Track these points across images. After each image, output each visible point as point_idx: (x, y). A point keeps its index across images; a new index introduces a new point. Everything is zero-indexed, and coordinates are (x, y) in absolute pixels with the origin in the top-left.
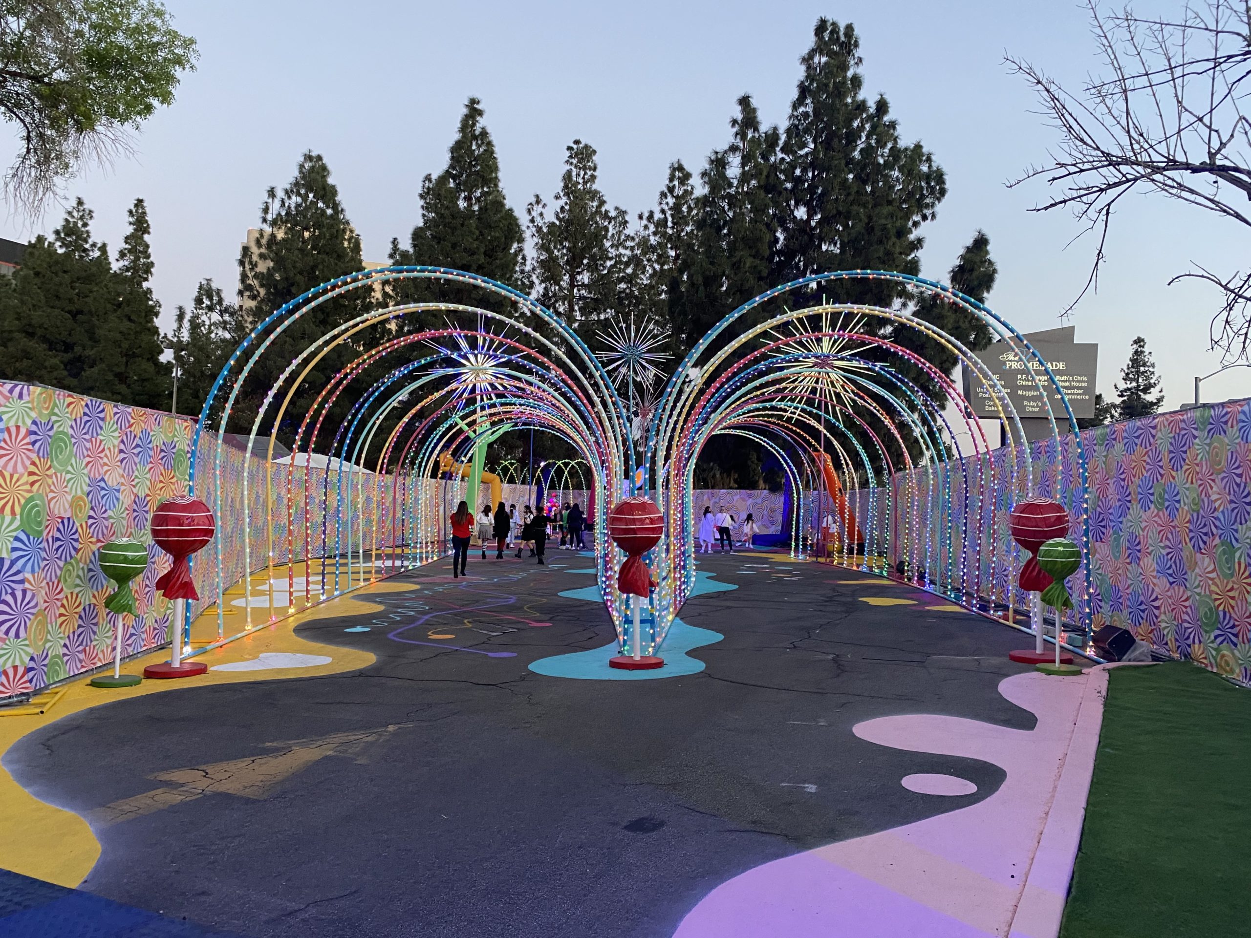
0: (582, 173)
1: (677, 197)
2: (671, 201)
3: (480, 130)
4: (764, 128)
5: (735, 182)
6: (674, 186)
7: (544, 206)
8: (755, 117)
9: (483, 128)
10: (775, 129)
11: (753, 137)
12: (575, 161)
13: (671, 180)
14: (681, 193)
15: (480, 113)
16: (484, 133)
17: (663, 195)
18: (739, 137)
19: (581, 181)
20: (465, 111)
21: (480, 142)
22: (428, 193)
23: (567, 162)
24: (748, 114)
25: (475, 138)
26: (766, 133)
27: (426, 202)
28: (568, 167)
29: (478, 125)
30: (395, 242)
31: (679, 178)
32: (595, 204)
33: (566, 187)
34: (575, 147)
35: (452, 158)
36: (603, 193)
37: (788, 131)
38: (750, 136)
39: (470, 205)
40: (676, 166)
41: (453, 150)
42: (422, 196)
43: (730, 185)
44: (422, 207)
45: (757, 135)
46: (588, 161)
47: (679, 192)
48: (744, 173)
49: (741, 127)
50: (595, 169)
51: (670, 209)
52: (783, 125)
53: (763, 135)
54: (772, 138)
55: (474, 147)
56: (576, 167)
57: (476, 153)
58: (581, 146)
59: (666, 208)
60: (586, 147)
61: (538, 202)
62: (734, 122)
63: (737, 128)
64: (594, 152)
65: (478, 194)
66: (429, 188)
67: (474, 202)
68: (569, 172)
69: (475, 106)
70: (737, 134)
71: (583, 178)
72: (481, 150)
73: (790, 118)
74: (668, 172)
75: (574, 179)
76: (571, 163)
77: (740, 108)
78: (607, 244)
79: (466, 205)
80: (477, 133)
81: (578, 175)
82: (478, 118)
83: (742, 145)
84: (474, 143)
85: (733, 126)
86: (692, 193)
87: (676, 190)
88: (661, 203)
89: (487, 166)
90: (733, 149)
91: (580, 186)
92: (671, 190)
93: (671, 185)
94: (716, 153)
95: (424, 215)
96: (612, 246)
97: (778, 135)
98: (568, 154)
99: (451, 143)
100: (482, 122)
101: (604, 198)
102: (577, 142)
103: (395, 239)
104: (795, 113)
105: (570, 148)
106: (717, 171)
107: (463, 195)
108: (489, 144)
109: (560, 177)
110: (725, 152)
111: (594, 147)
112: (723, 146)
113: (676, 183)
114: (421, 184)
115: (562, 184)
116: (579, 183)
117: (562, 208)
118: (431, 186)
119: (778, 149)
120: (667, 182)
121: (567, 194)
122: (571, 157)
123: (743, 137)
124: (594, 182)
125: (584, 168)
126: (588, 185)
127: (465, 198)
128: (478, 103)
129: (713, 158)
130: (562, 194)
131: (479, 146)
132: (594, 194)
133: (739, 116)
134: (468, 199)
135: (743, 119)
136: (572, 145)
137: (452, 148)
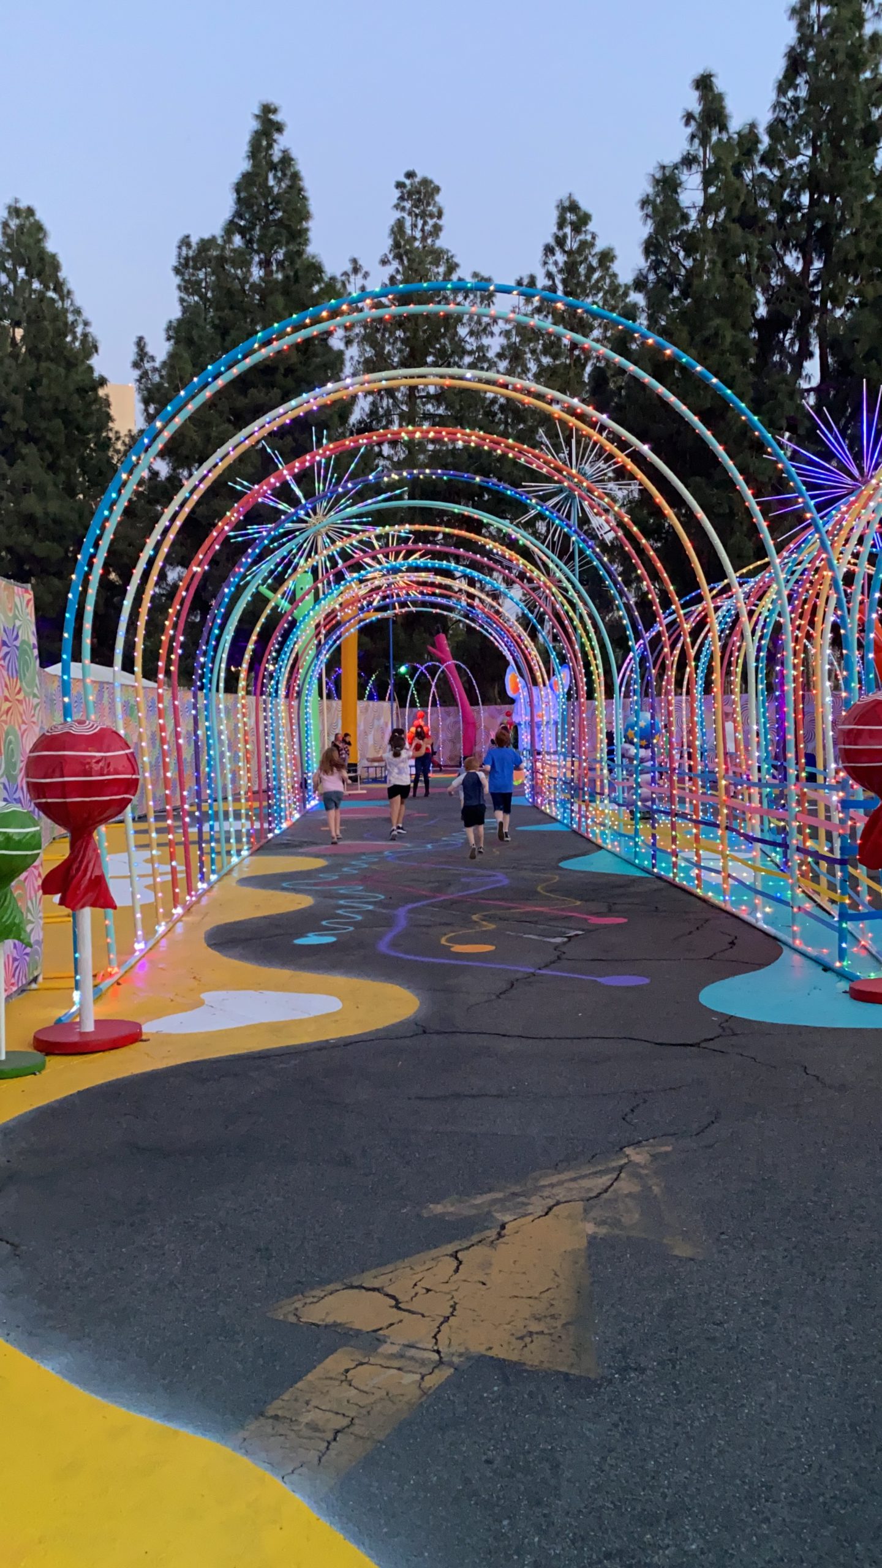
0: (420, 223)
1: (569, 253)
2: (560, 258)
3: (280, 155)
4: (736, 124)
5: (694, 215)
6: (565, 236)
7: (366, 276)
8: (723, 108)
9: (284, 152)
10: (753, 126)
11: (719, 140)
12: (408, 205)
13: (561, 226)
14: (575, 246)
15: (279, 128)
16: (287, 160)
17: (549, 250)
18: (696, 141)
19: (418, 235)
20: (255, 125)
21: (279, 174)
22: (186, 266)
23: (397, 206)
24: (712, 102)
25: (273, 167)
26: (739, 133)
27: (183, 280)
28: (398, 214)
29: (276, 146)
30: (140, 343)
31: (572, 223)
32: (442, 269)
33: (397, 245)
34: (408, 182)
35: (239, 201)
36: (453, 252)
37: (771, 130)
38: (714, 139)
39: (269, 273)
40: (567, 204)
41: (238, 188)
42: (177, 271)
43: (685, 218)
44: (179, 287)
45: (725, 137)
46: (428, 204)
47: (572, 244)
48: (708, 198)
49: (700, 126)
50: (440, 215)
51: (560, 271)
52: (764, 118)
53: (735, 136)
54: (749, 139)
55: (271, 182)
56: (410, 214)
57: (276, 190)
58: (417, 180)
59: (553, 269)
60: (425, 182)
61: (356, 270)
62: (689, 117)
63: (692, 128)
64: (437, 189)
65: (280, 255)
66: (187, 259)
67: (274, 268)
68: (400, 224)
69: (272, 116)
70: (693, 136)
71: (423, 230)
72: (283, 185)
73: (774, 107)
74: (554, 215)
75: (409, 232)
76: (403, 209)
77: (696, 94)
78: (463, 331)
79: (262, 273)
80: (276, 158)
81: (414, 226)
82: (276, 136)
83: (701, 153)
84: (271, 176)
85: (687, 124)
86: (592, 245)
87: (568, 242)
88: (545, 263)
89: (295, 210)
90: (688, 161)
91: (417, 244)
92: (560, 241)
93: (560, 234)
94: (663, 168)
95: (182, 300)
96: (471, 333)
97: (756, 136)
98: (397, 193)
99: (235, 177)
100: (283, 142)
101: (456, 260)
102: (410, 175)
103: (141, 339)
104: (783, 100)
105: (400, 185)
106: (666, 196)
107: (256, 259)
108: (296, 176)
109: (387, 231)
110: (676, 167)
111: (437, 182)
112: (673, 157)
113: (568, 230)
114: (174, 252)
115: (390, 242)
116: (415, 239)
117: (392, 279)
118: (191, 253)
119: (756, 159)
120: (555, 229)
121: (399, 257)
122: (402, 198)
123: (705, 141)
124: (437, 236)
125: (423, 215)
126: (429, 241)
127: (260, 263)
128: (275, 111)
129: (658, 175)
130: (391, 257)
131: (279, 181)
132: (437, 255)
133: (696, 108)
134: (265, 264)
135: (703, 111)
136: (403, 179)
137: (238, 184)
